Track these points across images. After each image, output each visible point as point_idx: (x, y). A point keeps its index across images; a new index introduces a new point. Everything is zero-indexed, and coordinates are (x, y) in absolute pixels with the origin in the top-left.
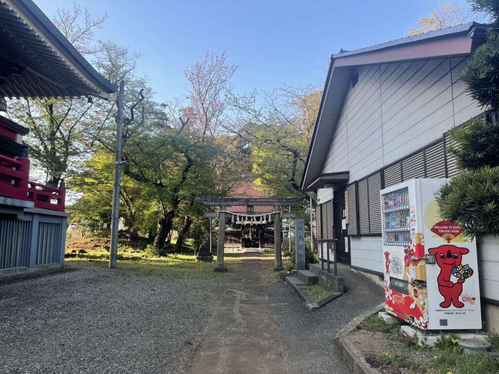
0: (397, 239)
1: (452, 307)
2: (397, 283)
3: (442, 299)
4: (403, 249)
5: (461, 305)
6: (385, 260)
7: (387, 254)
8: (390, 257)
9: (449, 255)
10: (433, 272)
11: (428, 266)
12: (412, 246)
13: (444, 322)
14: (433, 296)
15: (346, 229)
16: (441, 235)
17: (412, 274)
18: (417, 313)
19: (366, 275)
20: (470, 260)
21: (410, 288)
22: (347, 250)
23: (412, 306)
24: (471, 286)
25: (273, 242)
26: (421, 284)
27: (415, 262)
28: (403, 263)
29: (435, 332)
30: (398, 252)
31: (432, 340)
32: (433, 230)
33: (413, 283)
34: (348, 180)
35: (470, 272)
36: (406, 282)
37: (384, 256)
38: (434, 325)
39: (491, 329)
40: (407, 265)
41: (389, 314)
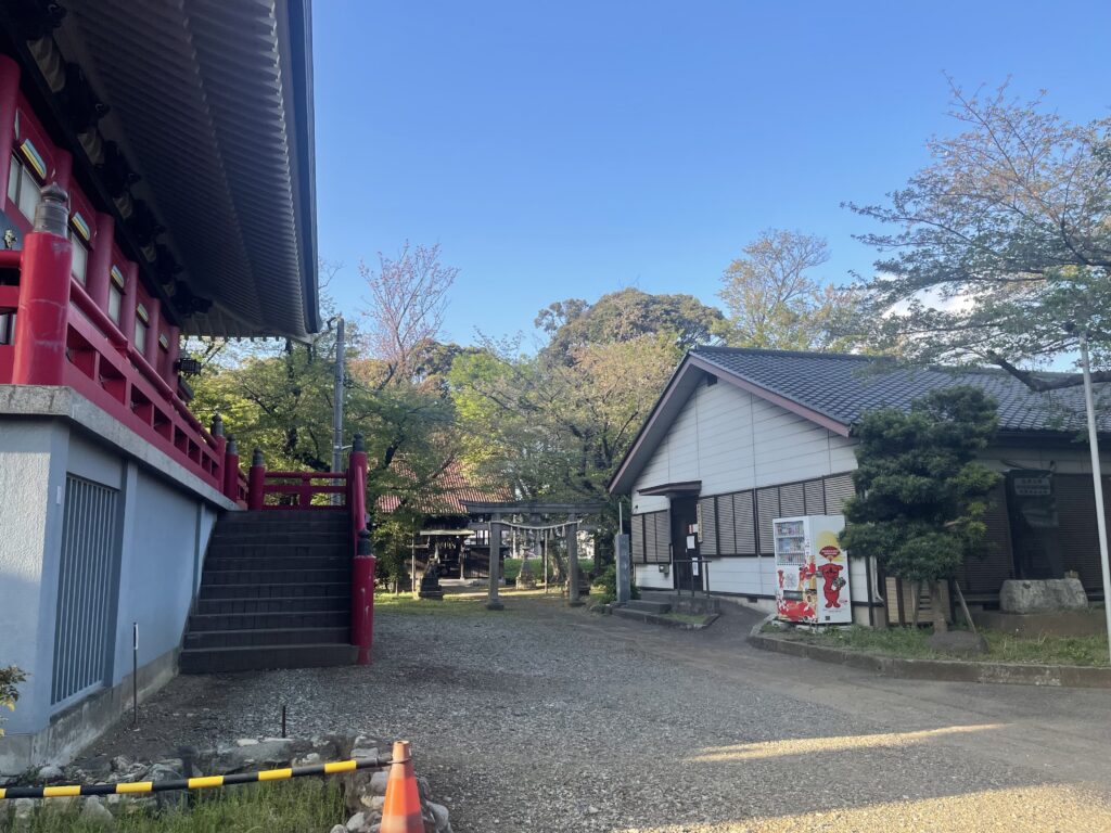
0: (790, 560)
1: (833, 607)
2: (791, 595)
3: (827, 602)
4: (798, 567)
5: (838, 606)
6: (778, 577)
7: (781, 573)
8: (784, 575)
9: (831, 570)
10: (821, 583)
11: (818, 579)
12: (806, 566)
13: (828, 618)
14: (821, 600)
15: (693, 547)
16: (826, 556)
17: (807, 585)
18: (810, 612)
19: (729, 599)
20: (843, 574)
21: (805, 596)
22: (696, 573)
23: (806, 609)
24: (844, 593)
25: (487, 569)
26: (814, 591)
27: (809, 577)
28: (798, 578)
29: (823, 625)
30: (792, 570)
31: (822, 629)
32: (822, 553)
33: (807, 592)
34: (699, 490)
35: (843, 583)
36: (801, 592)
37: (777, 574)
38: (822, 620)
39: (858, 622)
40: (801, 579)
41: (783, 621)
